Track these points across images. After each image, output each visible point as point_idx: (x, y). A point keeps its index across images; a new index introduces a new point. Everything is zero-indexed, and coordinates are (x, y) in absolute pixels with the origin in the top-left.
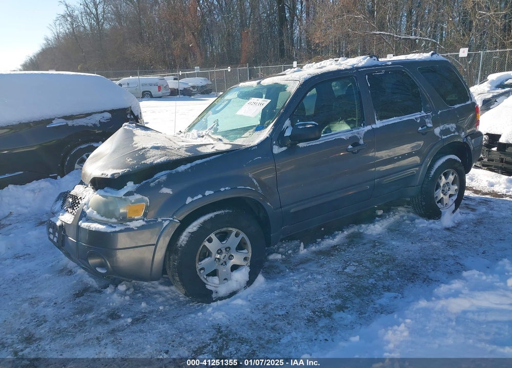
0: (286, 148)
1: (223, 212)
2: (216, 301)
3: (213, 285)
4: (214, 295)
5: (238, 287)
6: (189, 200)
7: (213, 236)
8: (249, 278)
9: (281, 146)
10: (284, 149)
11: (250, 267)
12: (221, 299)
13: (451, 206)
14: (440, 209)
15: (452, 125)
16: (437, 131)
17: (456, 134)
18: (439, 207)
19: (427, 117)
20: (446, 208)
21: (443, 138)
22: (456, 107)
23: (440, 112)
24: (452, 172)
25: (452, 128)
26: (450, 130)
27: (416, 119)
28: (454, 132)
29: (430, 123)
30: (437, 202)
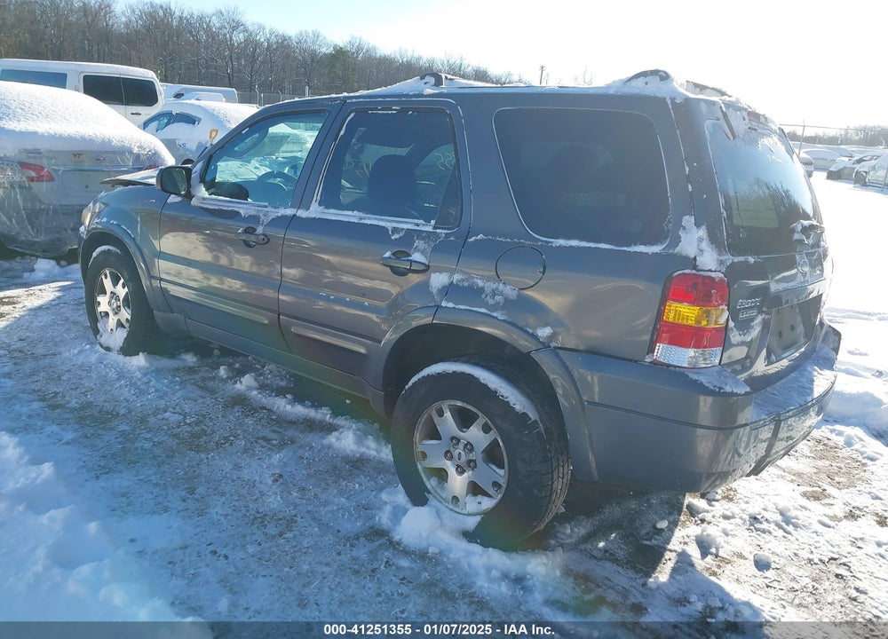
0: (180, 199)
1: (115, 249)
3: (104, 327)
4: (98, 337)
5: (113, 346)
6: (96, 220)
7: (108, 273)
8: (123, 344)
10: (178, 200)
11: (128, 333)
12: (101, 345)
13: (469, 515)
14: (429, 492)
15: (501, 287)
16: (438, 280)
17: (495, 315)
18: (429, 487)
19: (428, 236)
20: (452, 507)
21: (444, 304)
22: (562, 242)
23: (479, 237)
24: (482, 419)
25: (494, 293)
26: (483, 296)
27: (395, 230)
28: (495, 307)
29: (423, 252)
30: (424, 469)
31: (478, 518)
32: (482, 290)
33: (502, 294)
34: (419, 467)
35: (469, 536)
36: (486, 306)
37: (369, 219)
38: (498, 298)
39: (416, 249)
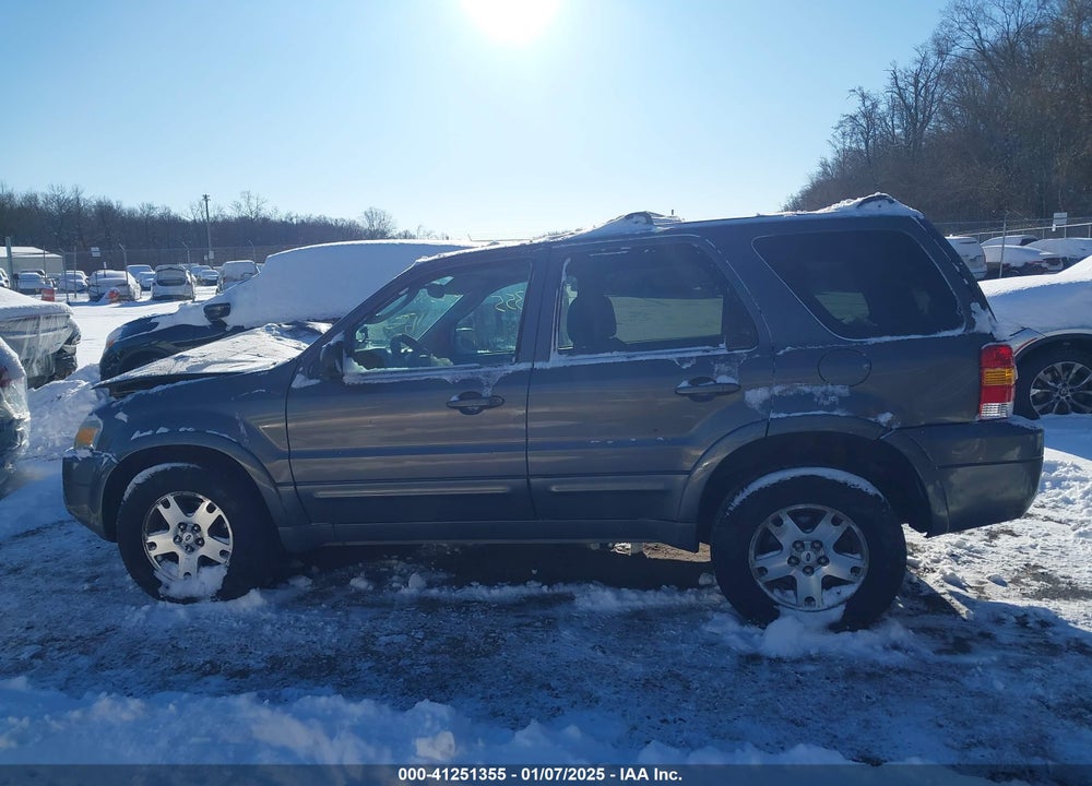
0: (318, 381)
1: (186, 465)
2: (163, 599)
3: (167, 574)
4: (161, 590)
5: (201, 594)
6: (137, 435)
7: (171, 499)
8: (223, 585)
9: (311, 377)
10: (314, 382)
11: (230, 569)
12: (172, 600)
13: (829, 608)
14: (777, 604)
15: (830, 388)
16: (755, 396)
17: (835, 413)
18: (775, 599)
19: (726, 359)
20: (807, 609)
21: (773, 416)
22: (873, 340)
23: (788, 349)
24: (830, 514)
25: (826, 395)
26: (816, 400)
27: (682, 360)
28: (833, 406)
29: (729, 374)
30: (767, 584)
31: (843, 607)
32: (811, 395)
33: (833, 394)
34: (760, 584)
35: (835, 627)
36: (822, 407)
37: (641, 355)
38: (832, 398)
39: (719, 373)
